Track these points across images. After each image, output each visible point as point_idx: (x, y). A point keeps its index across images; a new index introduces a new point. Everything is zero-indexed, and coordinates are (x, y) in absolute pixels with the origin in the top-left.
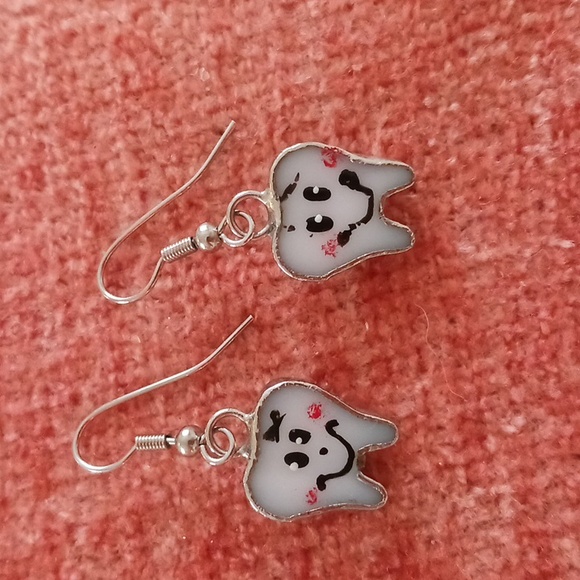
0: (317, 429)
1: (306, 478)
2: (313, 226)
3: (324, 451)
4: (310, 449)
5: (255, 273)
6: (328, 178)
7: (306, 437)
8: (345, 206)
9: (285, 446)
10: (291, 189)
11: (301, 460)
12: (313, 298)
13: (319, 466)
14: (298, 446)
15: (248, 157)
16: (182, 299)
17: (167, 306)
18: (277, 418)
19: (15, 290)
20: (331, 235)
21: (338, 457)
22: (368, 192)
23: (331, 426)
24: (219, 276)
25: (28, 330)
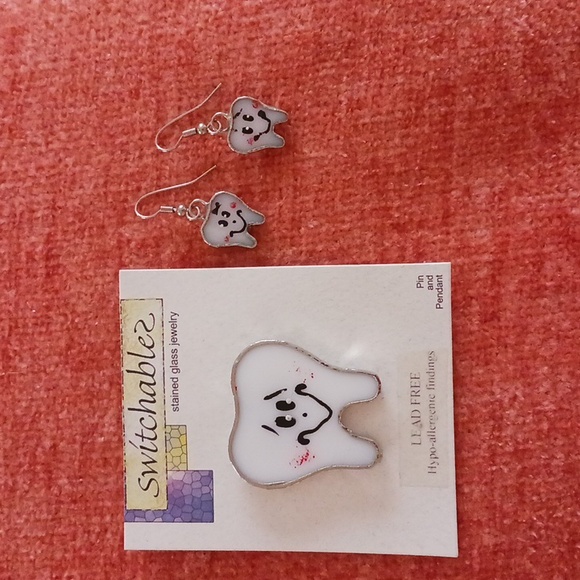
0: (233, 213)
1: (226, 231)
2: (244, 131)
3: (234, 222)
4: (229, 220)
5: (220, 148)
6: (254, 113)
7: (228, 215)
8: (259, 125)
9: (219, 217)
10: (238, 114)
11: (225, 224)
12: (241, 162)
13: (232, 227)
14: (224, 218)
15: (225, 99)
16: (189, 154)
17: (182, 156)
18: (218, 205)
19: (120, 140)
20: (251, 136)
21: (239, 225)
22: (269, 121)
23: (239, 212)
24: (205, 147)
25: (124, 157)
